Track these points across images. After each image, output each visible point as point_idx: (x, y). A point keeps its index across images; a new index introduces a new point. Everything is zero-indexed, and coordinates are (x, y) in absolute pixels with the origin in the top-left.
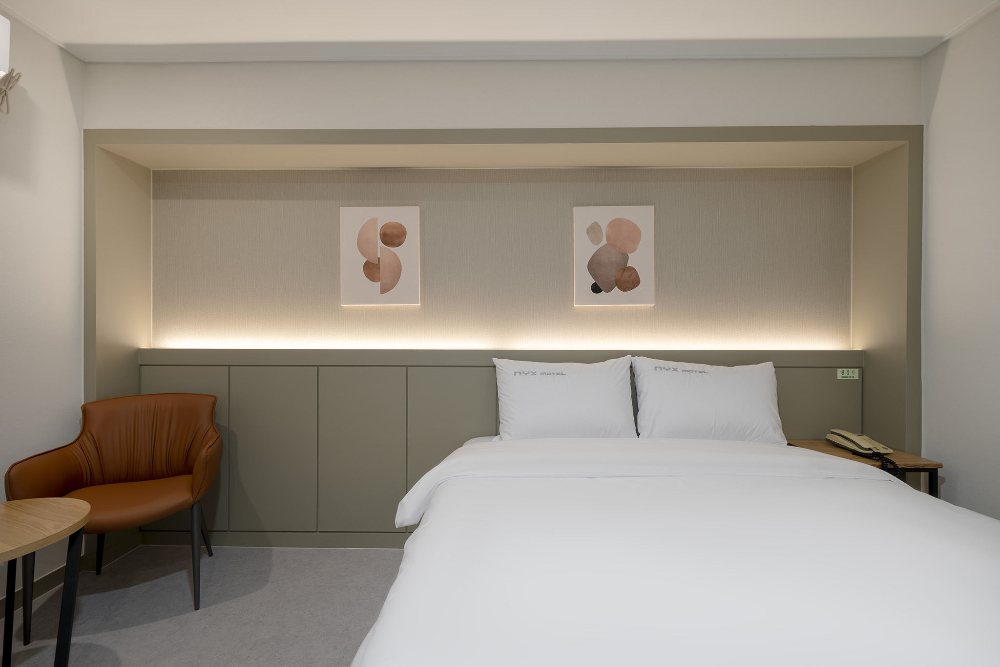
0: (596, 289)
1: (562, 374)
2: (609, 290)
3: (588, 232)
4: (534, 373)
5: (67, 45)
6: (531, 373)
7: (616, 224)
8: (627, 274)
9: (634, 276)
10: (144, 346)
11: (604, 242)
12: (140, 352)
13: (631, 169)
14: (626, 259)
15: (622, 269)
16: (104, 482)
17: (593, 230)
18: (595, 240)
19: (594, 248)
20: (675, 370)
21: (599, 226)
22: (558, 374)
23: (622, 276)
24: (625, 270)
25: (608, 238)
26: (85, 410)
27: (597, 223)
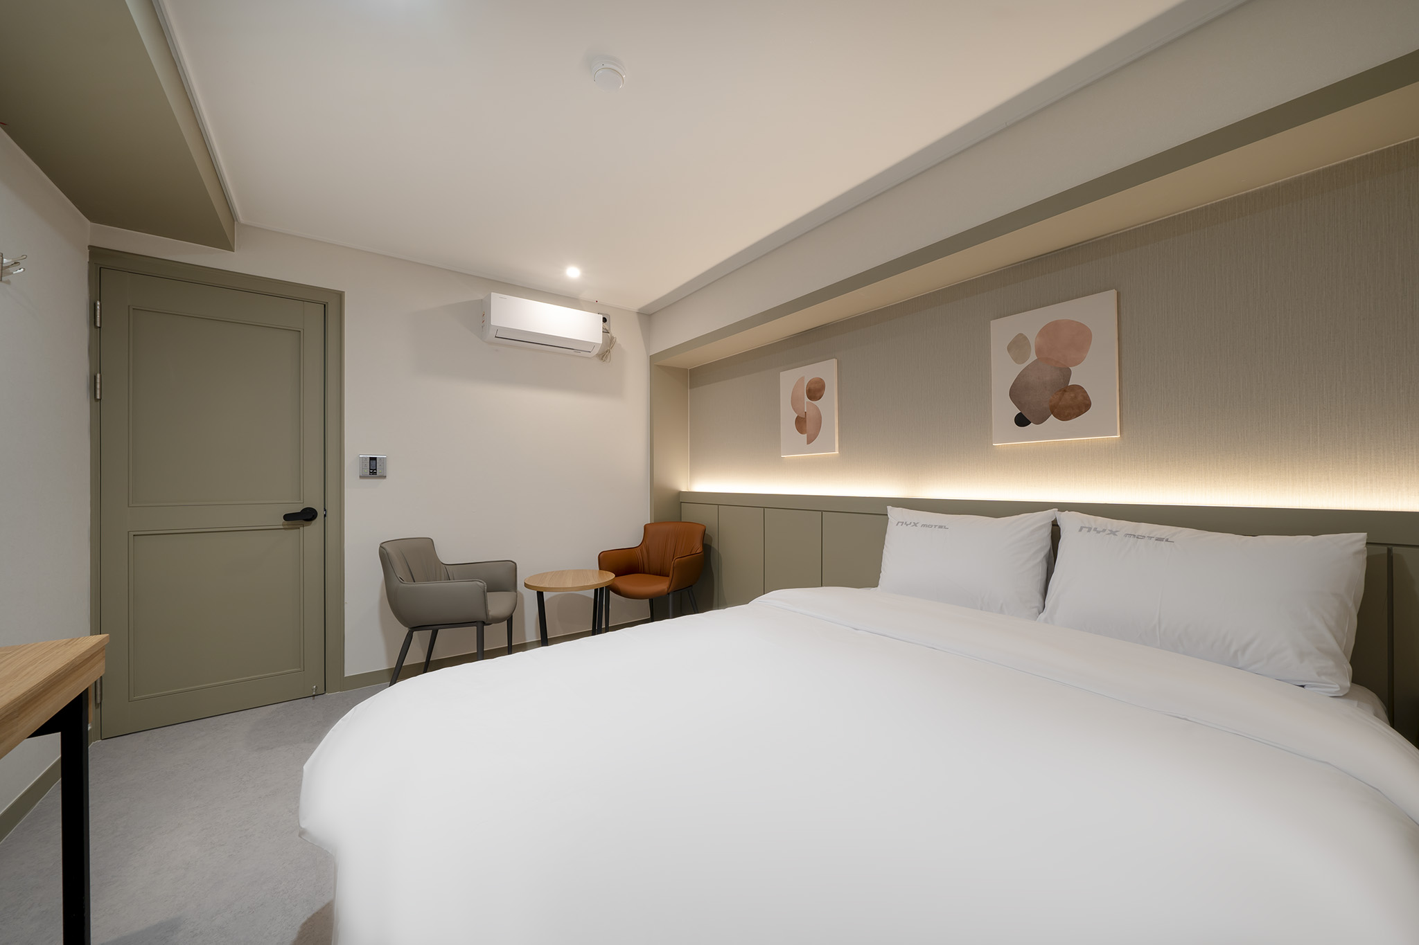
0: (1021, 421)
1: (945, 528)
2: (1040, 421)
3: (1009, 349)
4: (915, 525)
5: (639, 310)
6: (912, 524)
7: (1051, 331)
8: (1068, 396)
9: (1080, 398)
10: (684, 490)
11: (1033, 357)
12: (680, 493)
13: (1079, 247)
14: (1067, 374)
15: (1060, 391)
16: (650, 574)
17: (1017, 346)
18: (1018, 359)
19: (1018, 369)
20: (1113, 533)
21: (1026, 338)
22: (940, 527)
23: (1060, 400)
24: (1065, 391)
25: (1038, 352)
26: (645, 527)
27: (1021, 334)
